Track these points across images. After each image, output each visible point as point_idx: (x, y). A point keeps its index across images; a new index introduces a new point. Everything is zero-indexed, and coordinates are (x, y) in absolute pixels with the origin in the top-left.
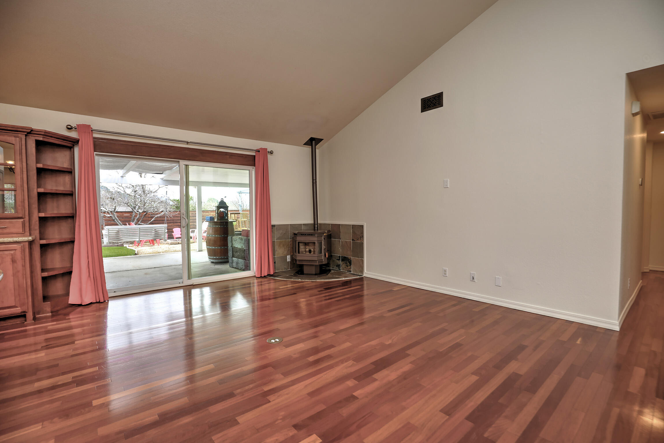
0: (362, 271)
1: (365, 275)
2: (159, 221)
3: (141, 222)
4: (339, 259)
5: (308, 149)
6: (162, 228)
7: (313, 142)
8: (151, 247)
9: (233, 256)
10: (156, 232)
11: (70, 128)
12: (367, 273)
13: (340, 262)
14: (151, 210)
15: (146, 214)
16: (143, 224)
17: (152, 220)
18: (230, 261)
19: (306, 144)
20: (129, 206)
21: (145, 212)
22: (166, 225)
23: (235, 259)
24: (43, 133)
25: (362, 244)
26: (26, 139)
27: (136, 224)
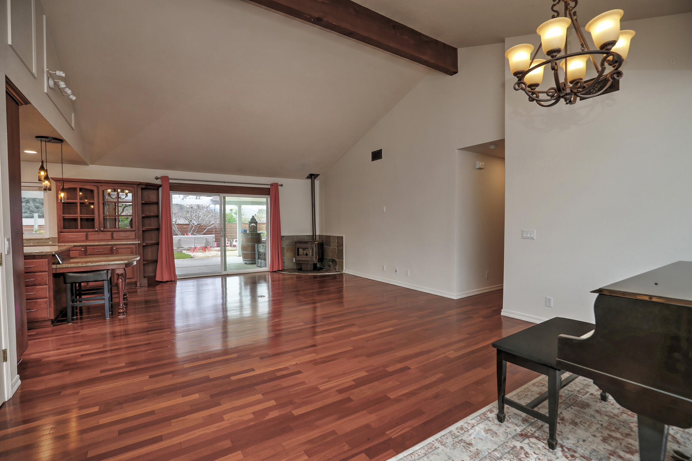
0: (342, 269)
1: (344, 272)
2: (209, 232)
3: (196, 233)
4: (330, 261)
5: (309, 181)
6: (211, 237)
7: (312, 177)
8: (203, 253)
9: (258, 259)
10: (207, 241)
11: (157, 178)
12: (346, 271)
13: (331, 263)
14: (204, 223)
15: (199, 226)
16: (197, 234)
17: (204, 231)
18: (257, 262)
19: (307, 178)
20: (186, 220)
21: (199, 224)
22: (214, 236)
23: (259, 260)
24: (145, 184)
25: (343, 249)
26: (137, 188)
27: (192, 235)
